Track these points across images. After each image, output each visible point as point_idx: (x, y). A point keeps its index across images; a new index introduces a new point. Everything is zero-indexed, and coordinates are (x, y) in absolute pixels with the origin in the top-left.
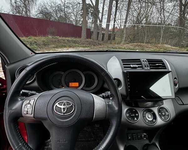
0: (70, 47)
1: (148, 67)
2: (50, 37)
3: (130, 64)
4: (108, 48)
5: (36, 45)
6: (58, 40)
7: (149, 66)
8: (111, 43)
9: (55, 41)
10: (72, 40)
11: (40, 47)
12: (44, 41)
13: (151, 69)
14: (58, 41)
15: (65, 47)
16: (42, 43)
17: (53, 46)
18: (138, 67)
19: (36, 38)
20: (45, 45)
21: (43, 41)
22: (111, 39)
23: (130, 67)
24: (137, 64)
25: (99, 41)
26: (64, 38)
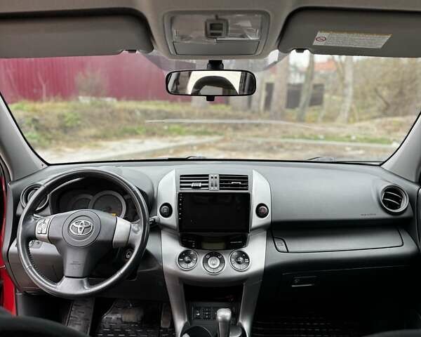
0: (151, 133)
1: (216, 186)
2: (85, 100)
3: (191, 183)
4: (284, 137)
5: (37, 129)
6: (110, 110)
7: (218, 186)
8: (301, 119)
9: (101, 116)
10: (159, 111)
11: (50, 136)
12: (64, 116)
13: (220, 189)
14: (111, 113)
15: (134, 134)
16: (56, 123)
17: (93, 131)
18: (202, 186)
19: (38, 106)
20: (65, 129)
21: (61, 117)
22: (301, 104)
23: (190, 187)
24: (202, 182)
25: (253, 112)
26: (131, 105)
